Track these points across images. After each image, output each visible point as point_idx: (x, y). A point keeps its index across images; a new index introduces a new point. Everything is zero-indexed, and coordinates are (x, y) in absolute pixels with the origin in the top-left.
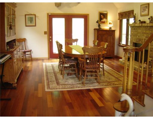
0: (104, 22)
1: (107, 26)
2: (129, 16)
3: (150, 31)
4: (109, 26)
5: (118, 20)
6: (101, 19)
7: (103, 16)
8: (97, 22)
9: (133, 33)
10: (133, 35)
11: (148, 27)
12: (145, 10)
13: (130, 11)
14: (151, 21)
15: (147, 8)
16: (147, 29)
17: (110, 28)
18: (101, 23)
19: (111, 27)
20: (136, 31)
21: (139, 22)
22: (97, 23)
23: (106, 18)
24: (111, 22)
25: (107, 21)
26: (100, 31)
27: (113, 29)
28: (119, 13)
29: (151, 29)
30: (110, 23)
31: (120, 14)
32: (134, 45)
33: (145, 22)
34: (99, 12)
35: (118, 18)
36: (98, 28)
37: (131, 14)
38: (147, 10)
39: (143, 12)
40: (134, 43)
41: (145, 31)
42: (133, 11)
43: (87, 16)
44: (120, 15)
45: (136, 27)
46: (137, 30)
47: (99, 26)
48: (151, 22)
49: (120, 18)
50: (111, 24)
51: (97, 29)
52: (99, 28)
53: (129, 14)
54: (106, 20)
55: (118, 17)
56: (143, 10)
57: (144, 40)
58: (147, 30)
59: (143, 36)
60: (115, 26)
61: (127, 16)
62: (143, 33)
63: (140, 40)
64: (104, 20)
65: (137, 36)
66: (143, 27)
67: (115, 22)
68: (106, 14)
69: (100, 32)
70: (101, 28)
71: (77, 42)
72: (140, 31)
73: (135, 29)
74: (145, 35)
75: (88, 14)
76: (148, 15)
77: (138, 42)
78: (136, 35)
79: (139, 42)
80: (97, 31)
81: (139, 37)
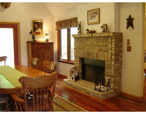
0: (39, 33)
1: (43, 37)
2: (71, 25)
3: (105, 43)
4: (45, 38)
5: (56, 30)
6: (35, 29)
7: (37, 26)
8: (31, 33)
9: (78, 45)
10: (79, 48)
11: (102, 38)
12: (94, 17)
13: (72, 19)
14: (105, 30)
15: (97, 14)
16: (100, 40)
17: (47, 40)
18: (35, 34)
19: (48, 38)
20: (83, 44)
21: (87, 31)
22: (31, 35)
23: (42, 28)
24: (48, 33)
25: (42, 32)
26: (35, 44)
27: (50, 41)
28: (56, 22)
29: (105, 40)
30: (46, 34)
31: (58, 23)
32: (81, 60)
33: (94, 32)
34: (32, 21)
35: (55, 29)
36: (32, 40)
37: (73, 23)
38: (97, 16)
39: (91, 19)
40: (80, 58)
41: (96, 43)
42: (76, 19)
43: (17, 25)
44: (58, 25)
45: (83, 38)
46: (84, 41)
47: (33, 38)
48: (106, 32)
49: (58, 28)
50: (48, 35)
51: (31, 42)
52: (34, 40)
53: (71, 23)
54: (41, 30)
55: (55, 26)
56: (91, 16)
57: (95, 54)
58: (100, 42)
59: (95, 49)
60: (52, 37)
61: (68, 25)
62: (93, 45)
63: (89, 54)
64: (39, 30)
65: (85, 50)
66: (92, 38)
67: (52, 33)
68: (41, 23)
69: (35, 46)
70: (36, 40)
71: (5, 61)
72: (88, 43)
73: (81, 41)
74: (97, 48)
75: (19, 23)
76: (99, 23)
77: (86, 56)
78: (83, 48)
79: (89, 56)
80: (32, 44)
81: (87, 50)
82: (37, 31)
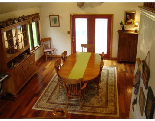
8: (121, 24)
17: (136, 31)
18: (127, 23)
23: (133, 18)
25: (134, 22)
30: (135, 25)
34: (125, 12)
43: (111, 16)
54: (133, 20)
68: (134, 14)
75: (113, 15)
82: (128, 21)
